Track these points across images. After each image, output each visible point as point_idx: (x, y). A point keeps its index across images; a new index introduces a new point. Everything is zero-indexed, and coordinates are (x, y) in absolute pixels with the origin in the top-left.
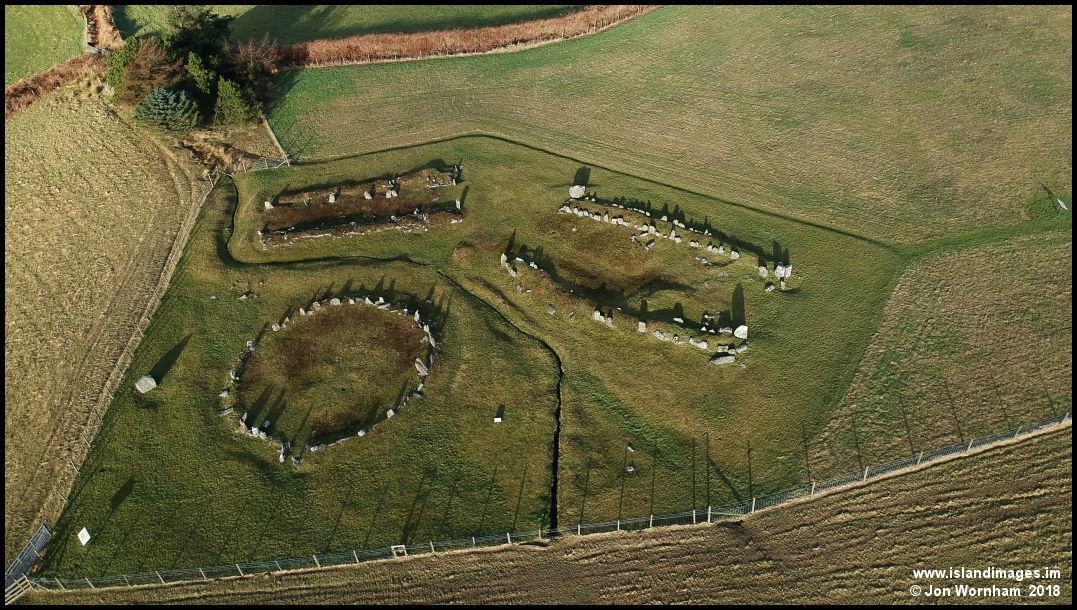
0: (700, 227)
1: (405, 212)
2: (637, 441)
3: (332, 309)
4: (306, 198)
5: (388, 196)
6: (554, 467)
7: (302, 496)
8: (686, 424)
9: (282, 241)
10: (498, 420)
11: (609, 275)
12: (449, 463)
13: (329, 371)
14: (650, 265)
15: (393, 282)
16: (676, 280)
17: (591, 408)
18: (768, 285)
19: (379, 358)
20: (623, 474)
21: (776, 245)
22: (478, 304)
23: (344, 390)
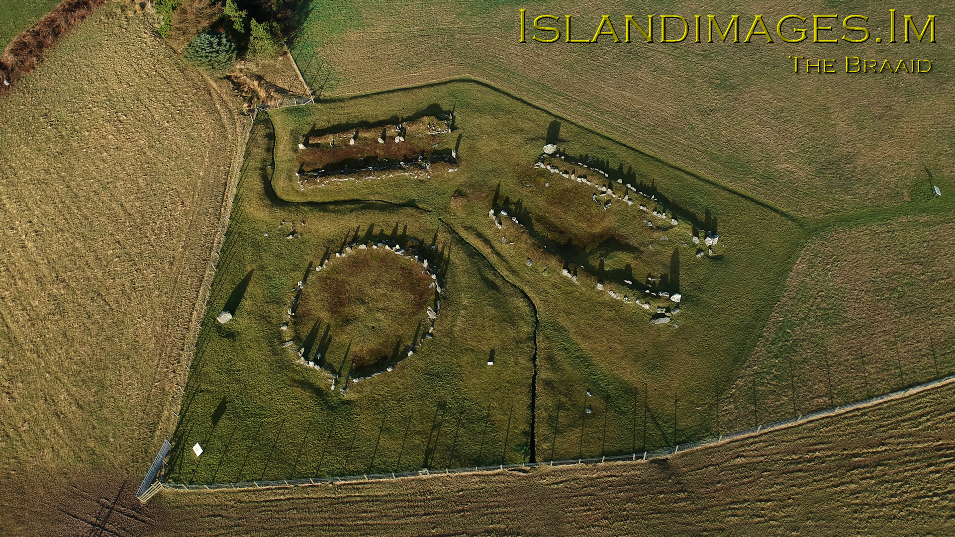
0: (648, 191)
1: (412, 159)
2: (594, 387)
3: (359, 252)
4: (330, 139)
5: (397, 140)
6: (532, 407)
7: (350, 420)
8: (632, 375)
9: (316, 183)
10: (491, 363)
11: (574, 231)
12: (455, 398)
13: (361, 310)
14: (606, 223)
15: (405, 227)
16: (627, 241)
17: (560, 356)
18: (699, 251)
19: (399, 300)
20: (584, 416)
21: (708, 212)
22: (473, 253)
23: (373, 327)
